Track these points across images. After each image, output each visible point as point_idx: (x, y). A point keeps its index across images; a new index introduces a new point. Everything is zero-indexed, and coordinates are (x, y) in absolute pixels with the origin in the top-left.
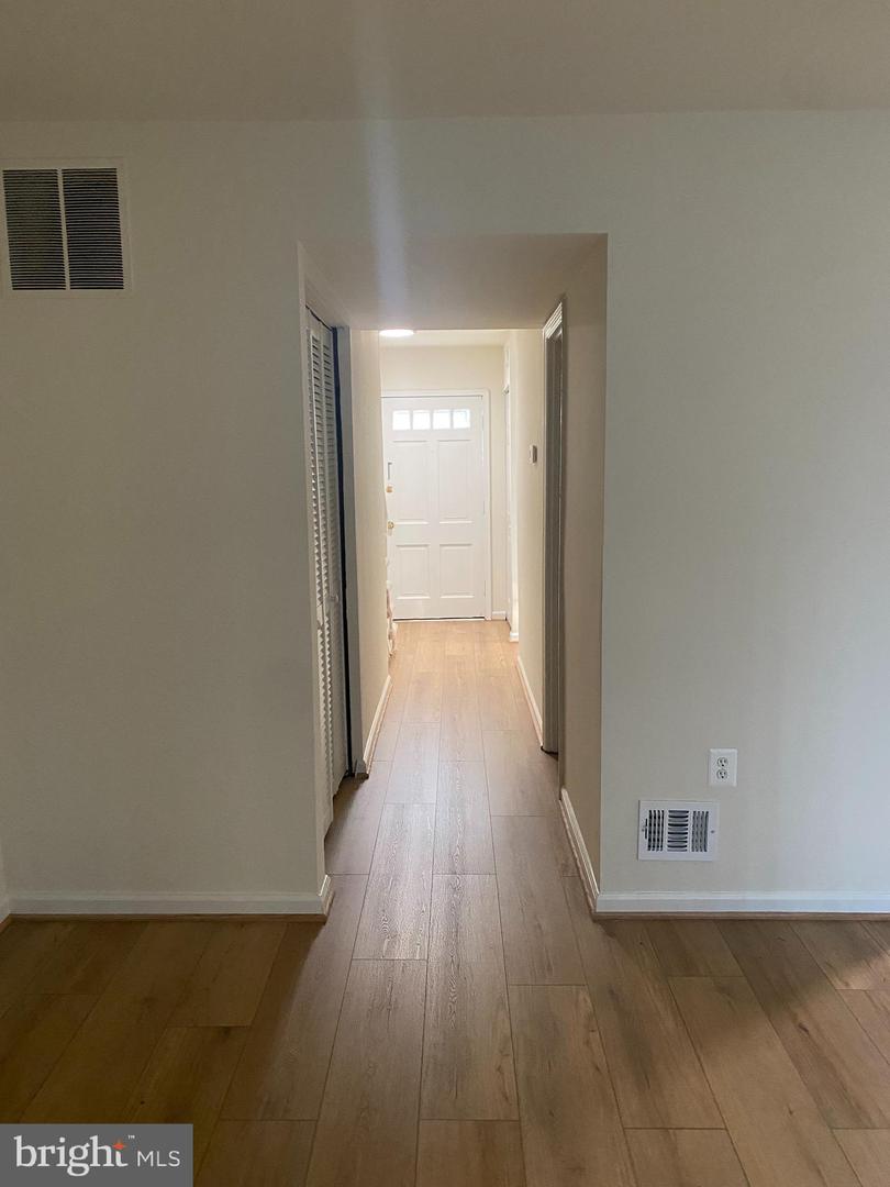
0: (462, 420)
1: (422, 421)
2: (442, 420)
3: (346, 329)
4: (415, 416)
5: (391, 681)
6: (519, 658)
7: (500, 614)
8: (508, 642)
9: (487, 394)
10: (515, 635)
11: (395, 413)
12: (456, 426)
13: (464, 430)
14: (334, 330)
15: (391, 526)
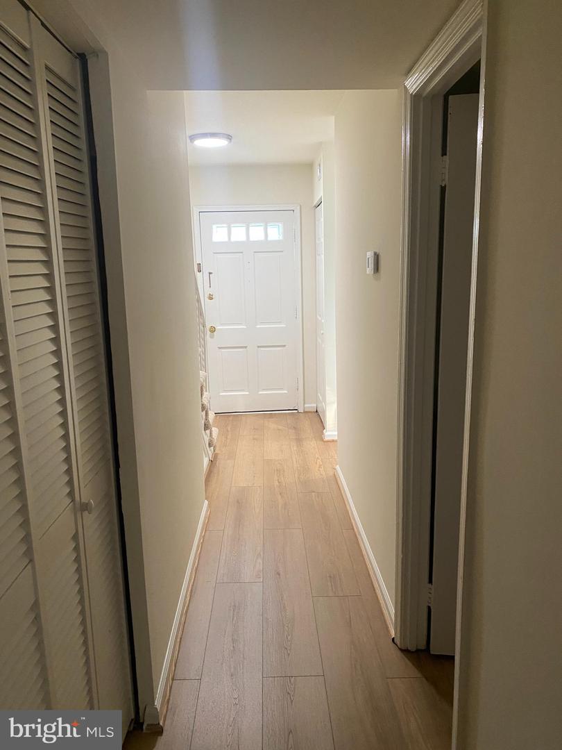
0: (275, 233)
1: (239, 234)
2: (257, 233)
3: (100, 53)
4: (233, 229)
5: (209, 505)
6: (338, 467)
7: (311, 406)
8: (322, 440)
9: (299, 208)
10: (331, 432)
11: (214, 226)
12: (270, 238)
13: (279, 241)
14: (82, 58)
15: (213, 330)
